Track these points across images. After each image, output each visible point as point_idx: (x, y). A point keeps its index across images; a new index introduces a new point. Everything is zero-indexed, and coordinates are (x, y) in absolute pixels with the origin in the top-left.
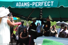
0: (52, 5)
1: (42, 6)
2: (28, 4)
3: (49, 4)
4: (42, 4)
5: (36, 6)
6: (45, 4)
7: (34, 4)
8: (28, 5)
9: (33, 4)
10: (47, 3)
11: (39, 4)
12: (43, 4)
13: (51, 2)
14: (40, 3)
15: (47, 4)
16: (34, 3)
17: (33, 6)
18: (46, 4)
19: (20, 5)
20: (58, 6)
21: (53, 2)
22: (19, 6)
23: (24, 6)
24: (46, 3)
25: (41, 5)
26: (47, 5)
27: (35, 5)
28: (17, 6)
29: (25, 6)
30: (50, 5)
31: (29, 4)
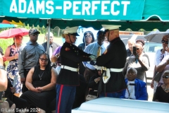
0: (125, 14)
1: (93, 13)
2: (50, 5)
3: (115, 11)
4: (94, 8)
5: (75, 13)
6: (103, 8)
7: (69, 8)
8: (50, 10)
9: (66, 8)
10: (109, 6)
11: (84, 8)
12: (96, 8)
13: (123, 3)
14: (86, 5)
15: (109, 9)
16: (68, 5)
17: (65, 13)
18: (106, 8)
19: (22, 9)
20: (143, 18)
21: (129, 3)
22: (21, 11)
23: (37, 12)
24: (105, 5)
25: (90, 10)
26: (108, 13)
27: (70, 11)
28: (13, 12)
29: (40, 12)
30: (118, 12)
31: (52, 8)
